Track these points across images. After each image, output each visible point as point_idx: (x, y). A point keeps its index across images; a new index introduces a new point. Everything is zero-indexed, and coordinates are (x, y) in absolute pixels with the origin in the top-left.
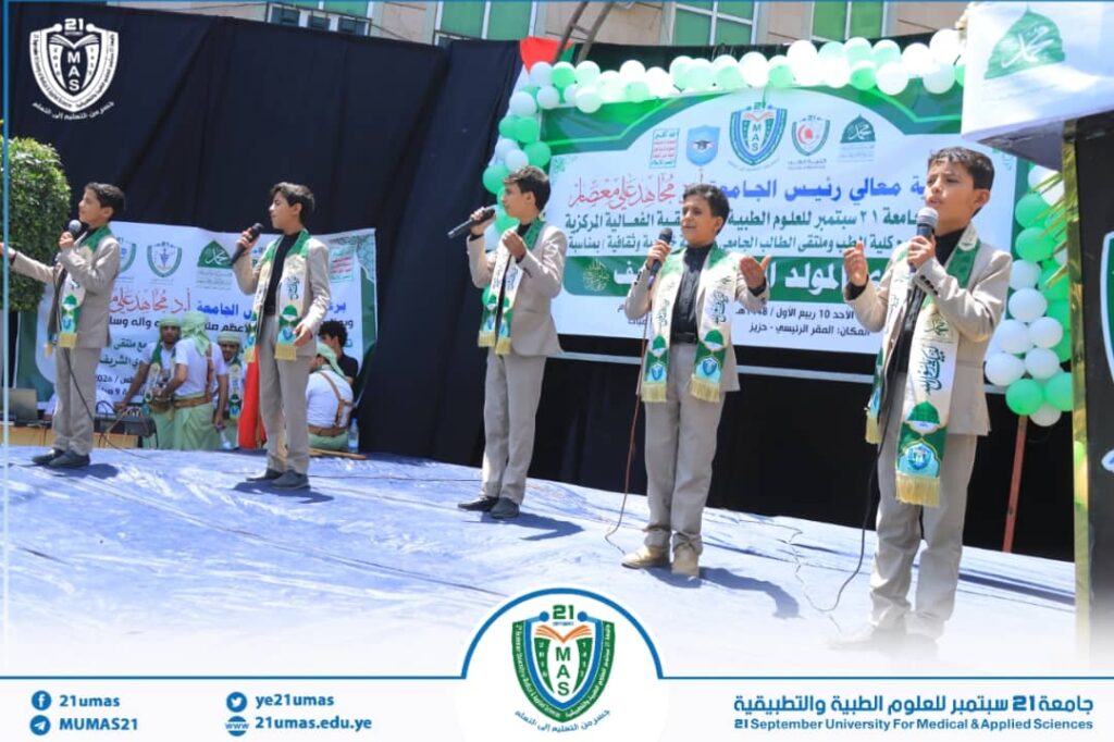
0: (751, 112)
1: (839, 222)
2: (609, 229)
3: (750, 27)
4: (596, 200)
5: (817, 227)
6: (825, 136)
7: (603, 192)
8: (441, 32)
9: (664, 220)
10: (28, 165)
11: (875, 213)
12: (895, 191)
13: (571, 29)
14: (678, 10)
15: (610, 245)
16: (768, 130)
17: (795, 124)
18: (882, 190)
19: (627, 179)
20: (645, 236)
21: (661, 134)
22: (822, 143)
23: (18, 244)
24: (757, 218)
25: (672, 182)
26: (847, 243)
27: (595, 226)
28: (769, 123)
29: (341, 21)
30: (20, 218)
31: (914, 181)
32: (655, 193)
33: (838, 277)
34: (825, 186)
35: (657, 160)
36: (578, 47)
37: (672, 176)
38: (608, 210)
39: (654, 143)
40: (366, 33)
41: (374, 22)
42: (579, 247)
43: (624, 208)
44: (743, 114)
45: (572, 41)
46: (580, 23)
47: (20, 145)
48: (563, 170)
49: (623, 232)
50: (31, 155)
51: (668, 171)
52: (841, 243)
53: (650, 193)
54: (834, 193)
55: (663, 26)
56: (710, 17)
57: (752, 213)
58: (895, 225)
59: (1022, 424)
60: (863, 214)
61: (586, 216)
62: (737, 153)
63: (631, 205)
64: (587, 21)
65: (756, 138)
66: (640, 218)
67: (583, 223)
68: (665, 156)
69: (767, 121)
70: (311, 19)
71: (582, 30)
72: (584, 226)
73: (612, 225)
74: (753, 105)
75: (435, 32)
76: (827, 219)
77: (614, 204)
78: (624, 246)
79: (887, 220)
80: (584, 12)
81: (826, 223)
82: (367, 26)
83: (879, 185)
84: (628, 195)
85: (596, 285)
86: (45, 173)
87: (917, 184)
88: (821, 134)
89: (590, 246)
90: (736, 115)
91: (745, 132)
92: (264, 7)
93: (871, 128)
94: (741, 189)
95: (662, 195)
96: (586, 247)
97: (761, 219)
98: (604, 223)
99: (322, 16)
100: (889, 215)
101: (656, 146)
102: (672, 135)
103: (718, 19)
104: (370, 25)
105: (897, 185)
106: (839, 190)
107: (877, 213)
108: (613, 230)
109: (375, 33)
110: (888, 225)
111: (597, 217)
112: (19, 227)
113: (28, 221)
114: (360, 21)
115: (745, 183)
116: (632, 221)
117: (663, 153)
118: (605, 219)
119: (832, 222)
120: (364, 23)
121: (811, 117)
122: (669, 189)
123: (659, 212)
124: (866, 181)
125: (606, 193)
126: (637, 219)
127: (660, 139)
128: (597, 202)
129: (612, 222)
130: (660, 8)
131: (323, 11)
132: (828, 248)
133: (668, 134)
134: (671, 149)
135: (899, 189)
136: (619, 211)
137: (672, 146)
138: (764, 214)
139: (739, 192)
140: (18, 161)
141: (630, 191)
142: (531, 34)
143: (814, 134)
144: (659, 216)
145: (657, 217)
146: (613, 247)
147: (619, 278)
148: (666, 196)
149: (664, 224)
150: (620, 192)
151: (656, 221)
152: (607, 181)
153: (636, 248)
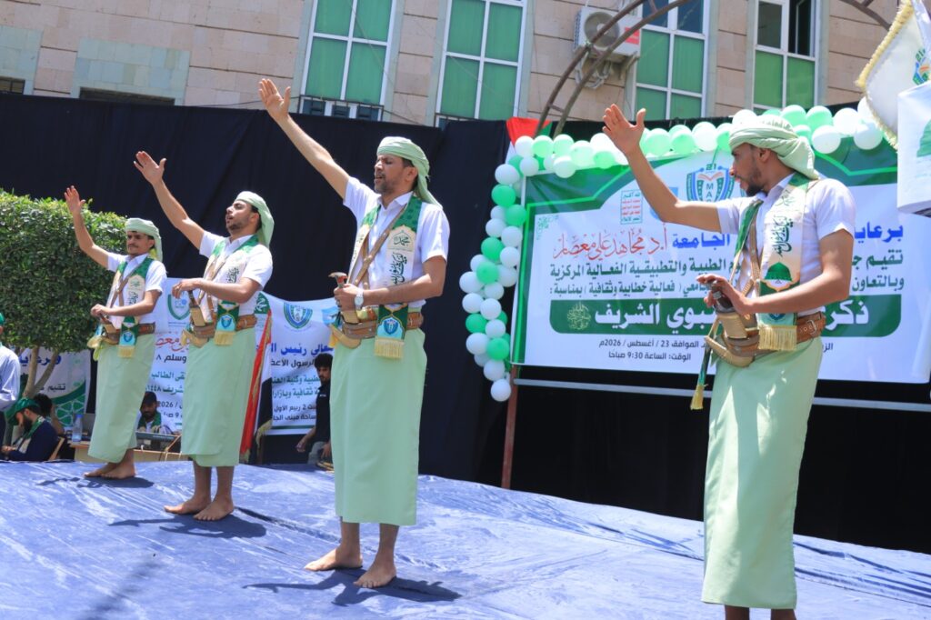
0: (705, 172)
2: (591, 277)
3: (700, 99)
4: (578, 252)
7: (582, 246)
8: (441, 114)
9: (636, 269)
10: (108, 233)
13: (548, 109)
14: (638, 88)
15: (591, 291)
16: (719, 188)
19: (603, 234)
20: (620, 282)
21: (627, 194)
23: (99, 297)
24: (715, 264)
25: (640, 235)
27: (578, 274)
28: (720, 182)
29: (359, 109)
30: (102, 276)
32: (627, 245)
35: (626, 217)
36: (555, 124)
37: (640, 231)
38: (588, 261)
39: (623, 202)
40: (379, 119)
41: (385, 109)
42: (564, 292)
43: (600, 259)
44: (697, 175)
45: (550, 119)
46: (556, 103)
47: (103, 217)
48: (547, 227)
49: (602, 279)
50: (111, 225)
51: (637, 226)
53: (623, 246)
55: (626, 102)
56: (665, 93)
57: (710, 260)
61: (569, 266)
63: (606, 256)
64: (561, 101)
65: (709, 195)
66: (614, 267)
67: (566, 272)
68: (632, 213)
69: (718, 180)
70: (335, 108)
71: (557, 109)
72: (568, 274)
73: (592, 274)
74: (705, 167)
75: (436, 114)
77: (591, 256)
78: (604, 292)
80: (559, 93)
82: (380, 111)
84: (604, 248)
85: (579, 325)
86: (121, 239)
89: (573, 292)
90: (691, 176)
92: (297, 100)
94: (700, 240)
95: (633, 247)
96: (570, 292)
97: (718, 265)
98: (585, 272)
99: (344, 105)
101: (626, 205)
102: (636, 195)
103: (673, 94)
104: (383, 111)
108: (594, 278)
109: (387, 118)
111: (579, 267)
112: (100, 283)
113: (107, 278)
114: (375, 108)
115: (703, 235)
116: (609, 270)
117: (631, 211)
118: (586, 268)
120: (377, 110)
122: (639, 242)
123: (632, 262)
125: (585, 247)
126: (612, 268)
127: (628, 199)
128: (578, 254)
129: (592, 271)
130: (623, 87)
131: (345, 101)
133: (634, 194)
134: (637, 207)
136: (596, 261)
137: (637, 204)
138: (720, 261)
139: (698, 242)
140: (101, 230)
141: (606, 245)
142: (515, 115)
144: (631, 265)
145: (629, 266)
146: (594, 292)
147: (600, 319)
148: (637, 248)
149: (635, 272)
150: (597, 246)
151: (628, 269)
152: (585, 235)
153: (614, 293)
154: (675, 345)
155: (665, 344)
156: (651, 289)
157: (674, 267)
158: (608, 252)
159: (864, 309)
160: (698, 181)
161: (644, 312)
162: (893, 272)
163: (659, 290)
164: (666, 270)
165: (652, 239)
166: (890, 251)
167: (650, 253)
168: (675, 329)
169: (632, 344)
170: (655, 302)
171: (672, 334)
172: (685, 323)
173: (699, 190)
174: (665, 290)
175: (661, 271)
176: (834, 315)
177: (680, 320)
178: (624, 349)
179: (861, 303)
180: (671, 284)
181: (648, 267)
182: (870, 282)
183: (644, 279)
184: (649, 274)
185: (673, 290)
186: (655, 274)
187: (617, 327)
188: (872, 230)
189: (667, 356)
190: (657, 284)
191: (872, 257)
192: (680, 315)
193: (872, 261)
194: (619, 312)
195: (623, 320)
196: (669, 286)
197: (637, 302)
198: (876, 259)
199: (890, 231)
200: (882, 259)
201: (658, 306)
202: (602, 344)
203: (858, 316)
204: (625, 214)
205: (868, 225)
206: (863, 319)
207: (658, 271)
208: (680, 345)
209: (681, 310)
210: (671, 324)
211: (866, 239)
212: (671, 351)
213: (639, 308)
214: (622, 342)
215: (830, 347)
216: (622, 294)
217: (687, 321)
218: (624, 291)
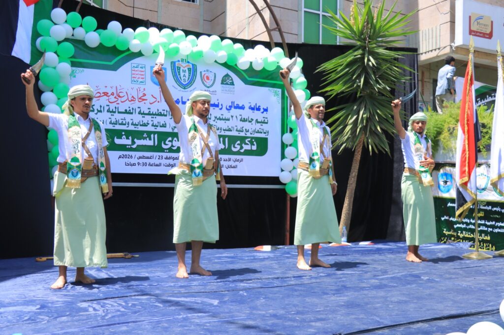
0: (180, 63)
1: (222, 119)
2: (109, 114)
4: (99, 97)
5: (214, 121)
6: (215, 80)
7: (103, 93)
9: (142, 112)
11: (236, 117)
12: (242, 108)
15: (111, 123)
16: (189, 73)
17: (201, 72)
18: (238, 107)
19: (119, 88)
20: (132, 120)
21: (135, 66)
22: (214, 83)
25: (145, 92)
26: (227, 129)
27: (101, 111)
28: (189, 69)
31: (250, 105)
32: (136, 96)
33: (224, 143)
34: (216, 103)
35: (135, 79)
37: (144, 89)
38: (108, 104)
39: (132, 70)
43: (117, 104)
44: (177, 63)
49: (118, 116)
51: (142, 87)
52: (225, 129)
53: (133, 97)
54: (220, 107)
58: (244, 123)
59: (288, 198)
60: (232, 117)
62: (176, 82)
63: (122, 102)
65: (185, 76)
66: (128, 110)
68: (139, 78)
73: (111, 112)
76: (218, 117)
77: (111, 101)
78: (120, 124)
79: (241, 120)
81: (218, 119)
83: (237, 104)
84: (119, 96)
87: (251, 106)
88: (213, 78)
90: (173, 63)
91: (179, 72)
93: (232, 80)
94: (180, 100)
95: (140, 98)
98: (106, 110)
100: (242, 118)
101: (133, 72)
102: (141, 68)
105: (243, 105)
106: (222, 105)
107: (238, 117)
108: (112, 115)
110: (241, 122)
111: (101, 106)
115: (182, 97)
116: (124, 111)
117: (138, 76)
118: (106, 108)
119: (220, 119)
121: (207, 70)
122: (144, 96)
124: (232, 102)
125: (106, 94)
126: (126, 110)
127: (136, 69)
128: (101, 98)
129: (111, 110)
132: (220, 131)
133: (140, 67)
134: (142, 75)
135: (244, 107)
136: (115, 105)
137: (142, 73)
141: (121, 95)
143: (210, 78)
144: (139, 109)
145: (138, 110)
146: (112, 124)
147: (118, 141)
148: (142, 99)
149: (142, 114)
150: (115, 95)
151: (137, 112)
152: (106, 87)
153: (127, 125)
154: (166, 158)
155: (161, 158)
156: (152, 125)
157: (165, 114)
158: (123, 99)
159: (255, 143)
160: (177, 67)
161: (148, 139)
162: (265, 126)
163: (157, 126)
164: (160, 114)
165: (152, 95)
166: (264, 118)
167: (151, 104)
168: (166, 149)
169: (140, 158)
170: (154, 133)
171: (165, 152)
172: (172, 146)
173: (178, 72)
174: (161, 126)
175: (158, 115)
176: (243, 145)
177: (170, 144)
178: (135, 161)
179: (253, 140)
180: (164, 123)
181: (150, 111)
182: (257, 131)
183: (148, 118)
184: (150, 116)
185: (165, 127)
186: (154, 117)
187: (129, 147)
188: (257, 107)
189: (162, 165)
190: (155, 123)
191: (257, 120)
192: (169, 141)
193: (257, 122)
194: (130, 138)
195: (133, 143)
196: (163, 124)
197: (143, 132)
198: (259, 121)
199: (263, 109)
200: (260, 121)
201: (156, 136)
202: (120, 157)
203: (252, 146)
204: (134, 77)
205: (256, 104)
206: (254, 148)
207: (156, 114)
208: (170, 158)
209: (170, 139)
210: (164, 146)
211: (255, 111)
212: (164, 161)
213: (144, 136)
214: (133, 156)
215: (242, 160)
216: (133, 127)
217: (174, 145)
218: (134, 125)
